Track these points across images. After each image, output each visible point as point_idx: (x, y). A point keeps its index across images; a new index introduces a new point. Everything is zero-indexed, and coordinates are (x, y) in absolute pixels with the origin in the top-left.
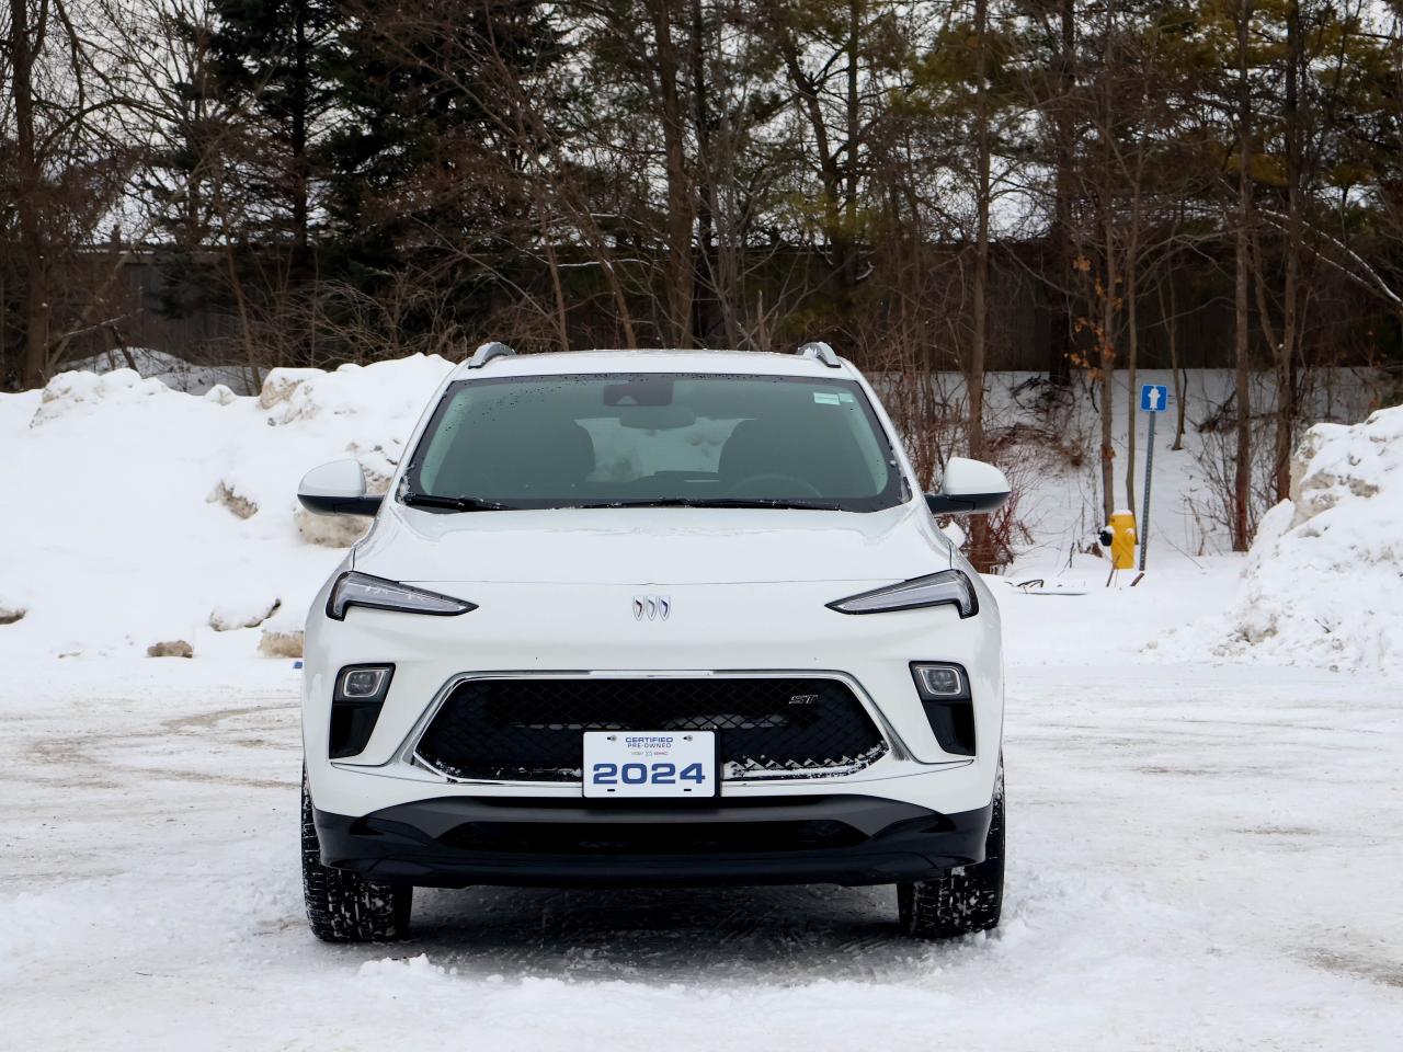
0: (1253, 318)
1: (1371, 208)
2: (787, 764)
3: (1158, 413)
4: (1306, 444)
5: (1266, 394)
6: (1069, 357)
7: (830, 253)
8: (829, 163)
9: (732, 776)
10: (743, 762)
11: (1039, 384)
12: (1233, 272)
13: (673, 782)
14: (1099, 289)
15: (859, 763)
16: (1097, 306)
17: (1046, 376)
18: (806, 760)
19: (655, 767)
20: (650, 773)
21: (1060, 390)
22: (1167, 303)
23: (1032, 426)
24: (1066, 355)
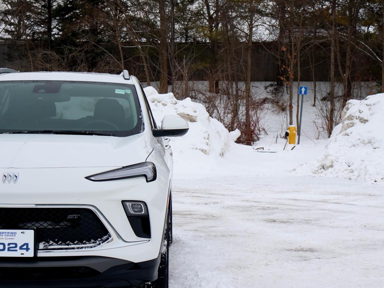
0: (336, 67)
1: (375, 33)
2: (67, 243)
3: (304, 95)
4: (347, 106)
5: (339, 90)
6: (280, 78)
7: (210, 44)
8: (210, 17)
9: (43, 248)
10: (48, 242)
11: (273, 85)
12: (330, 52)
13: (16, 251)
14: (290, 57)
15: (98, 242)
16: (289, 61)
17: (276, 83)
18: (75, 241)
19: (9, 244)
20: (7, 247)
21: (280, 87)
22: (312, 62)
23: (271, 98)
24: (279, 77)
